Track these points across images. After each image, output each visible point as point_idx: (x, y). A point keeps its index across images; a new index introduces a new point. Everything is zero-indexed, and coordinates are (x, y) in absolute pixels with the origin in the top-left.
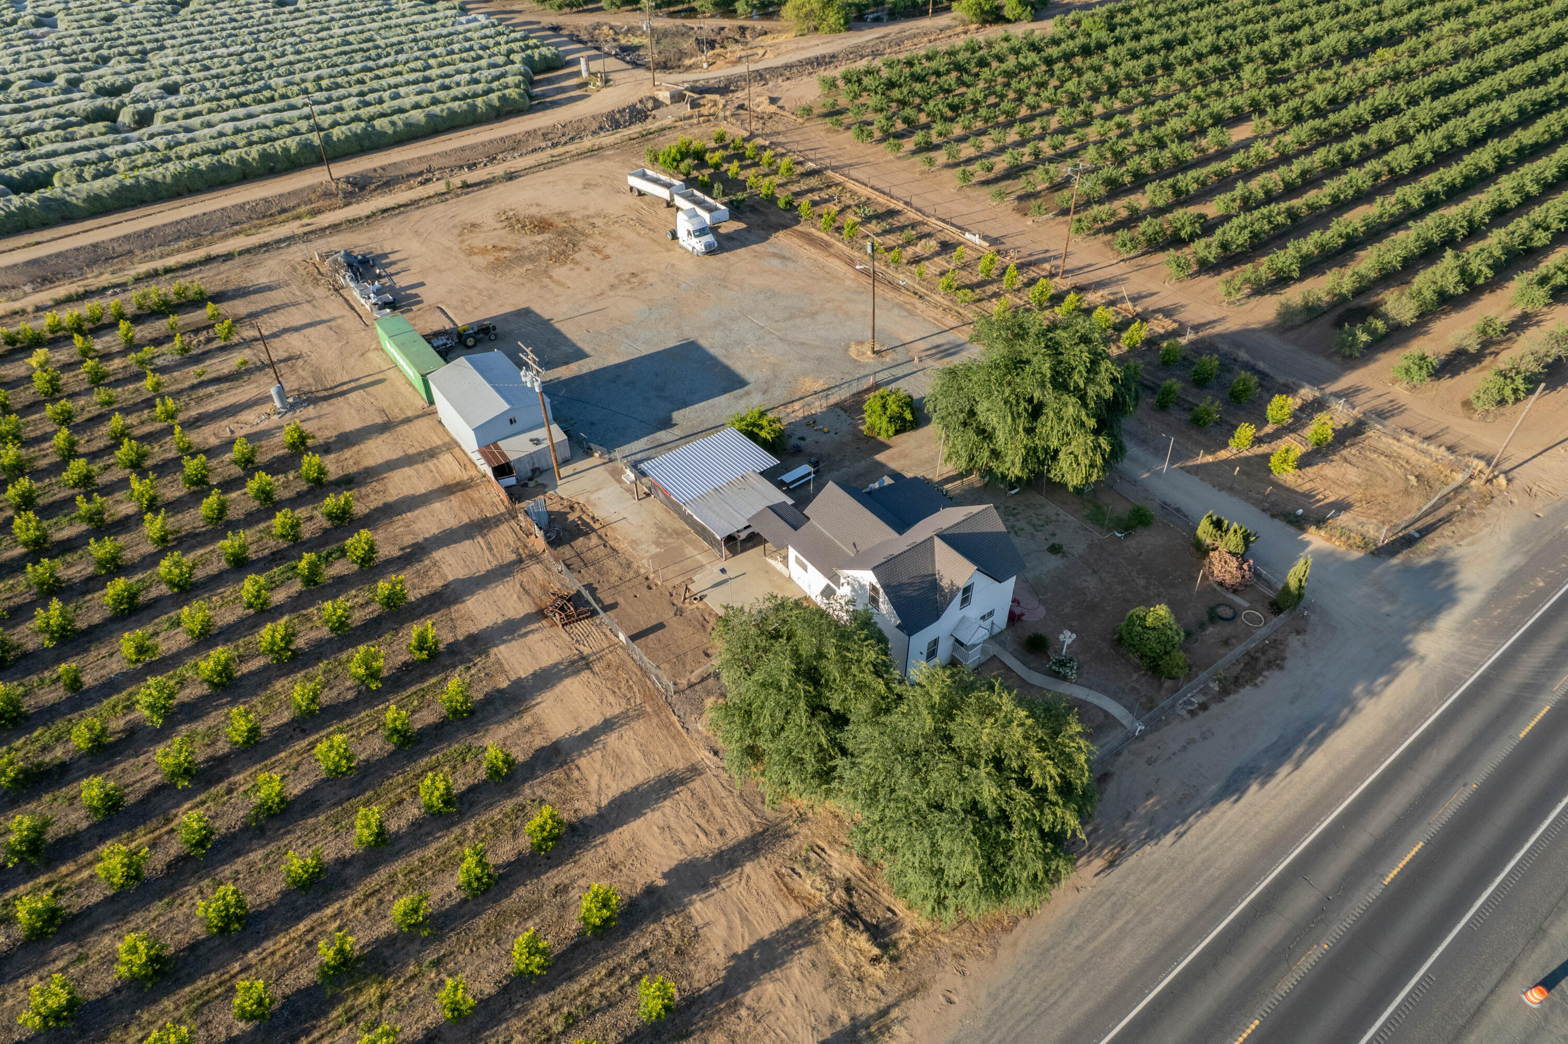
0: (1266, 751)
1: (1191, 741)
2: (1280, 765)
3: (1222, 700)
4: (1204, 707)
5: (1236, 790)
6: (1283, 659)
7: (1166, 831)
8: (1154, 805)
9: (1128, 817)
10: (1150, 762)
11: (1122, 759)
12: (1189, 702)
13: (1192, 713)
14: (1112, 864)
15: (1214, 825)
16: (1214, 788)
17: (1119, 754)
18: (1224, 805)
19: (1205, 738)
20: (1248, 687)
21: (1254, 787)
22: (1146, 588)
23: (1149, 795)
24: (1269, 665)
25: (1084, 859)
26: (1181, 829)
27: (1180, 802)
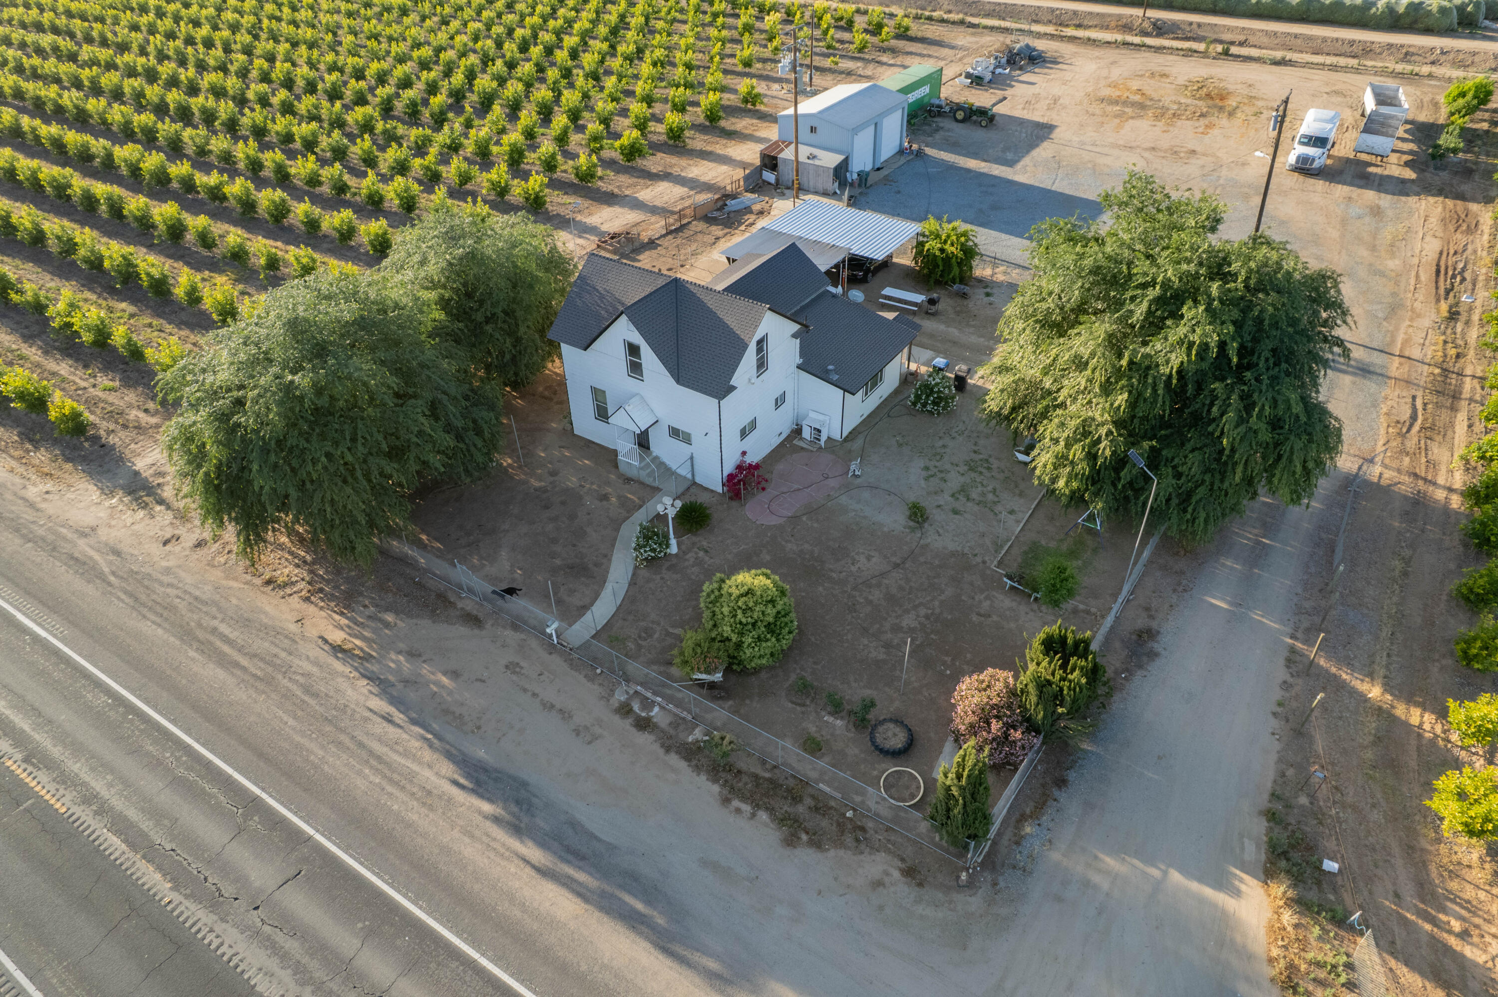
0: (574, 824)
1: (565, 715)
2: (542, 844)
3: (668, 750)
4: (644, 724)
5: (478, 783)
6: (816, 844)
7: (395, 701)
8: (437, 683)
9: (412, 655)
10: (512, 667)
11: (509, 633)
12: (647, 704)
13: (625, 710)
14: (337, 650)
15: (406, 754)
16: (481, 753)
17: (515, 627)
18: (447, 768)
19: (577, 732)
20: (716, 788)
21: (486, 807)
22: (897, 629)
23: (455, 674)
24: (782, 820)
25: (344, 621)
26: (399, 717)
27: (446, 712)
